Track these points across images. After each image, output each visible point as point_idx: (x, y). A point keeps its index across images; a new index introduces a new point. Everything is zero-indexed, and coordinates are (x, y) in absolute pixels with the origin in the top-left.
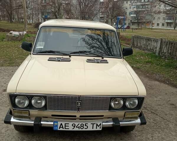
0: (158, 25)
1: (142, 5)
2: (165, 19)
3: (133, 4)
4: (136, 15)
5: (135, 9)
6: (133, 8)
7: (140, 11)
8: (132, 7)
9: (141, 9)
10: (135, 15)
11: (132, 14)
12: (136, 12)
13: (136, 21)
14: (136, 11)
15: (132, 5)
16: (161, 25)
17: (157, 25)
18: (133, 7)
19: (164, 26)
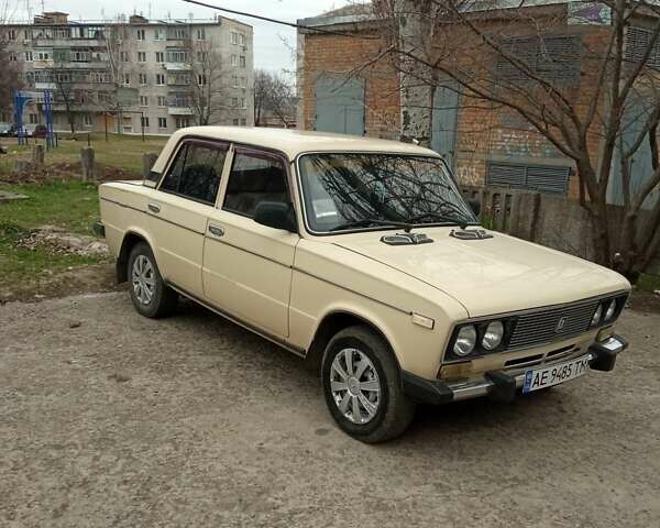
0: (145, 122)
1: (74, 49)
2: (166, 104)
3: (40, 43)
4: (59, 84)
5: (51, 63)
6: (41, 57)
7: (70, 71)
8: (36, 54)
9: (72, 65)
10: (53, 86)
11: (37, 80)
12: (55, 75)
13: (62, 108)
14: (54, 71)
15: (35, 46)
16: (154, 123)
17: (143, 125)
18: (41, 55)
19: (165, 126)
